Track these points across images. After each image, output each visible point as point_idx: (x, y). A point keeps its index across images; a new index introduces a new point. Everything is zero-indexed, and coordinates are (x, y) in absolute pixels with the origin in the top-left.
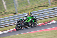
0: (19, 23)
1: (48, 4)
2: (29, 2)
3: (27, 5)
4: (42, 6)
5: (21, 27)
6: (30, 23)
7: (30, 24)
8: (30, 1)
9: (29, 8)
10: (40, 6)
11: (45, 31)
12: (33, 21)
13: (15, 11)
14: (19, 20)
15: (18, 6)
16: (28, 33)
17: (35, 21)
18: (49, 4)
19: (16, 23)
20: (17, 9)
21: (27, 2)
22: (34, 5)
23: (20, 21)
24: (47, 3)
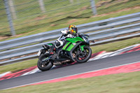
0: (47, 52)
1: (90, 10)
2: (43, 8)
3: (38, 15)
4: (74, 16)
5: (50, 63)
6: (73, 52)
7: (73, 56)
8: (46, 6)
9: (43, 22)
10: (69, 18)
11: (82, 77)
12: (82, 48)
13: (9, 30)
14: (46, 45)
15: (15, 17)
16: (41, 84)
17: (85, 49)
18: (92, 12)
19: (39, 54)
20: (14, 24)
21: (39, 7)
22: (56, 15)
23: (48, 48)
24: (88, 8)
